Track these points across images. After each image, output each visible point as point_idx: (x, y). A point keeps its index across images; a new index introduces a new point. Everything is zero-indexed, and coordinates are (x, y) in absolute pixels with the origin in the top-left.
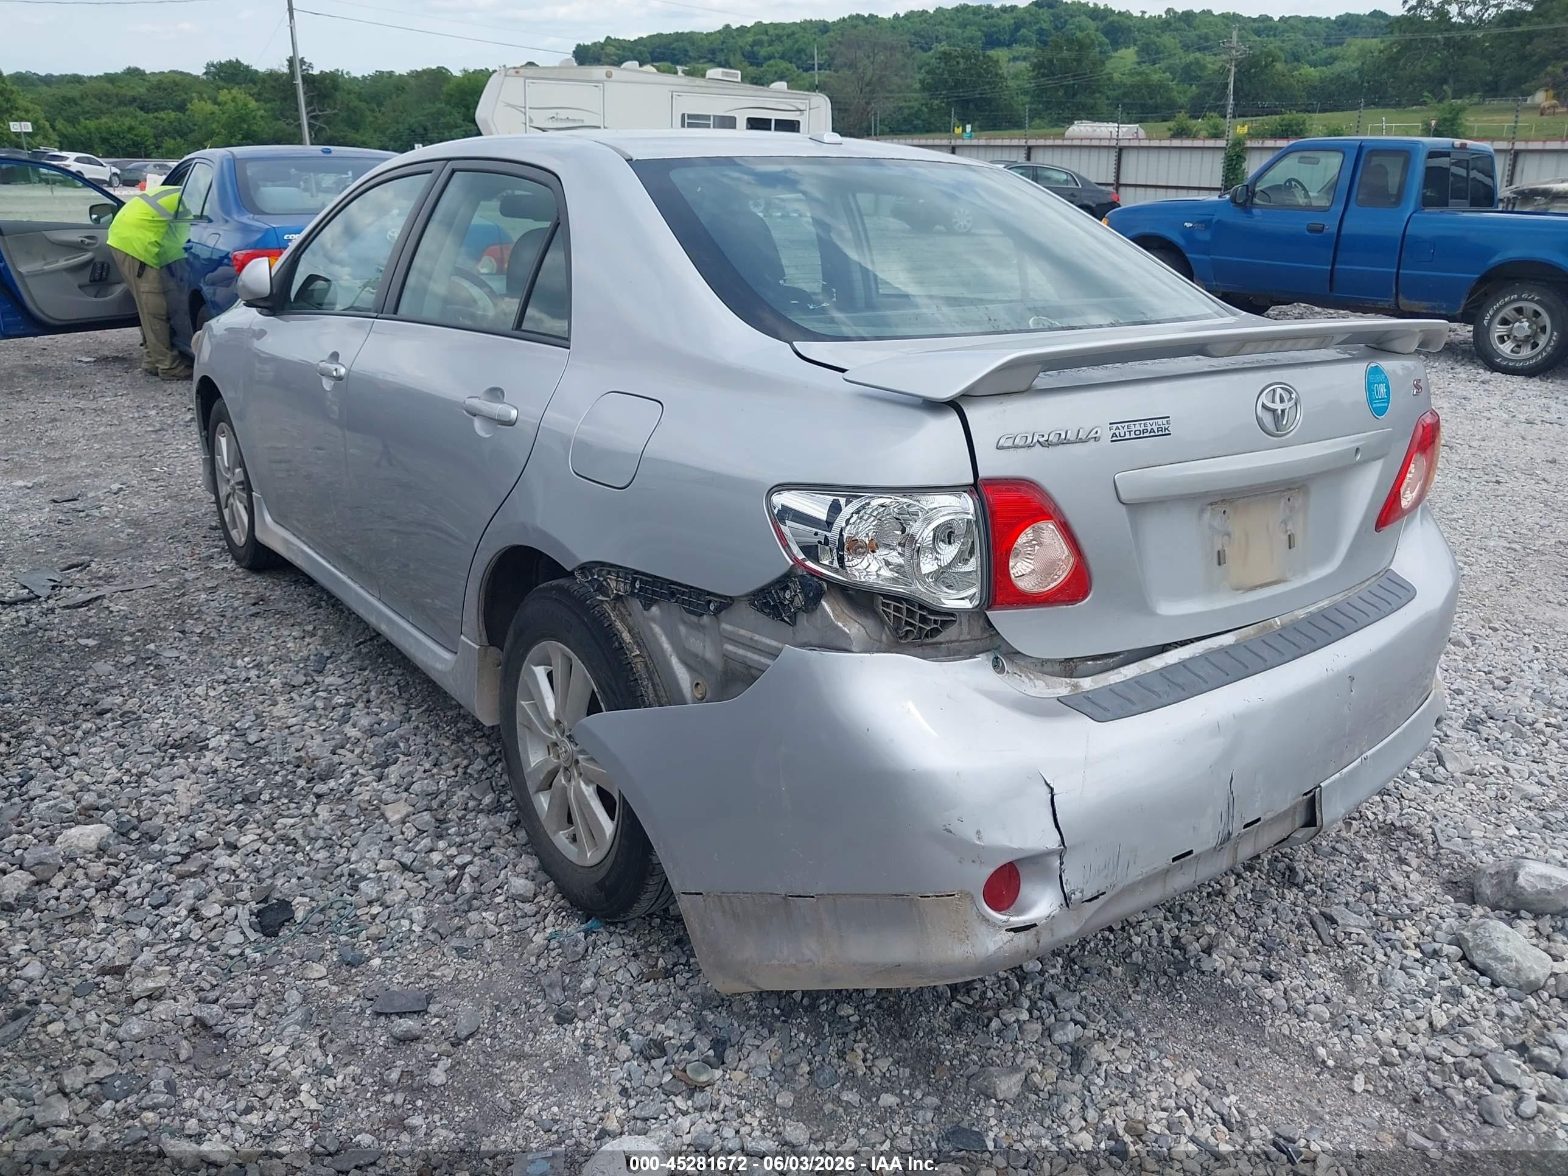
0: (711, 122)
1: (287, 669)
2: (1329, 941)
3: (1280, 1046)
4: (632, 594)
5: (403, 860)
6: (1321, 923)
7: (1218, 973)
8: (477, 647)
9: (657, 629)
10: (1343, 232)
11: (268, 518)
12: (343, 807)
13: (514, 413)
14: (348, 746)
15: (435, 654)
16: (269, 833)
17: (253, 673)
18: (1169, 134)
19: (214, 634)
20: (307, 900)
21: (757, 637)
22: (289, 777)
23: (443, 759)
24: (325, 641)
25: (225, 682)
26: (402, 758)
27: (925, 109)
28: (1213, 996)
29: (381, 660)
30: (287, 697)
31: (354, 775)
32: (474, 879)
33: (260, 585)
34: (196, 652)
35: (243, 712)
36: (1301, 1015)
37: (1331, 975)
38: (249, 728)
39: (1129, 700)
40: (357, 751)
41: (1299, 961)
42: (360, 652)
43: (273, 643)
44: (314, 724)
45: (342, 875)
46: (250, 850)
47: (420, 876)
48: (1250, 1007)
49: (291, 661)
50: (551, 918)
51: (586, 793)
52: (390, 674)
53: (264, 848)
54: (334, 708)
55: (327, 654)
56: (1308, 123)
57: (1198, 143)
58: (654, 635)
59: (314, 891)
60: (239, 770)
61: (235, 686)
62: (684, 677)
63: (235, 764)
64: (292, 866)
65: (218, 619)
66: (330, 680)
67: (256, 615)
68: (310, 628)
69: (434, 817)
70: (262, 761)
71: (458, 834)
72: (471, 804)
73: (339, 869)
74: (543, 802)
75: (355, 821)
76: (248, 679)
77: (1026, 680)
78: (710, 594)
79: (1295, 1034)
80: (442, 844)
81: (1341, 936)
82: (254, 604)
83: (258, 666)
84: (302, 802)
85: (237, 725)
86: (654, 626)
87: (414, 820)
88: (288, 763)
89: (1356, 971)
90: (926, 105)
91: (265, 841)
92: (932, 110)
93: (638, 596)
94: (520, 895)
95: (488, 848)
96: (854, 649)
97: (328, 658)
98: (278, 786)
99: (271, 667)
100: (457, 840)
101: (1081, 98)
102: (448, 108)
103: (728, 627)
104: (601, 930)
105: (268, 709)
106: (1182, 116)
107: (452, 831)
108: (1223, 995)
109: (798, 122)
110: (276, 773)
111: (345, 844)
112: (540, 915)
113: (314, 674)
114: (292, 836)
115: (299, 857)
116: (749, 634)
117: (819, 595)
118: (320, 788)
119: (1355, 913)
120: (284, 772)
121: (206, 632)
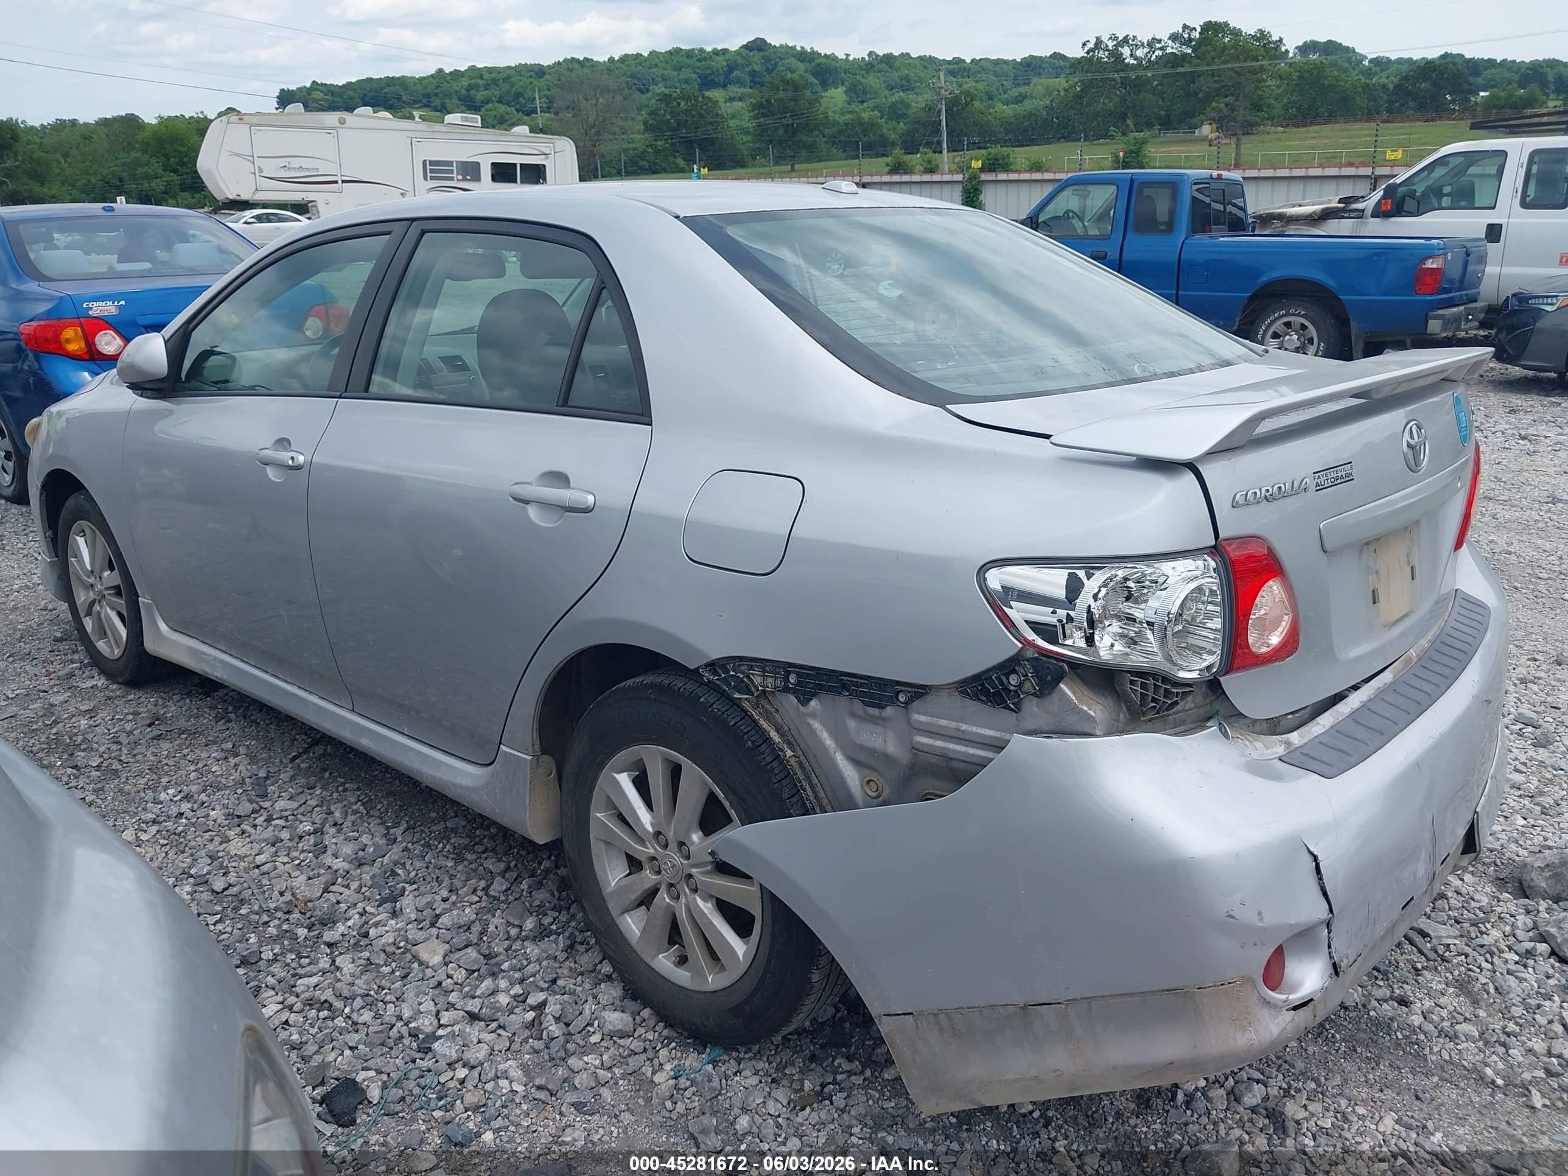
0: (454, 168)
1: (227, 798)
2: (1432, 955)
3: (1449, 1072)
4: (786, 690)
5: (468, 1009)
6: (1418, 939)
7: (1360, 1006)
8: (530, 758)
9: (816, 725)
10: (1124, 258)
11: (163, 627)
12: (366, 954)
13: (590, 499)
14: (340, 880)
15: (453, 768)
16: (292, 999)
17: (185, 807)
18: (887, 169)
19: (116, 766)
20: (372, 1073)
21: (964, 727)
22: (285, 927)
23: (457, 883)
24: (253, 759)
25: (154, 822)
26: (409, 888)
27: (650, 150)
28: (1365, 1031)
29: (327, 775)
30: (238, 830)
31: (361, 915)
32: (557, 1019)
33: (148, 702)
34: (102, 789)
35: (192, 855)
36: (1453, 1037)
37: (1451, 990)
38: (209, 873)
39: (1344, 752)
40: (354, 885)
41: (1416, 981)
42: (300, 770)
43: (192, 768)
44: (286, 859)
45: (402, 1037)
46: (277, 1023)
47: (494, 1025)
48: (1405, 1037)
49: (226, 787)
50: (663, 1053)
51: (706, 911)
52: (345, 790)
53: (293, 1018)
54: (301, 837)
55: (262, 774)
56: (1012, 156)
57: (916, 178)
58: (813, 732)
59: (377, 1062)
60: (220, 927)
61: (169, 825)
62: (851, 775)
63: (212, 920)
64: (336, 1034)
65: (114, 747)
66: (280, 804)
67: (158, 738)
68: (229, 745)
69: (479, 952)
70: (243, 911)
71: (513, 968)
72: (514, 932)
73: (395, 1029)
74: (632, 925)
75: (386, 970)
76: (181, 815)
77: (1247, 743)
78: (898, 683)
79: (1456, 1057)
80: (503, 984)
81: (1441, 950)
82: (150, 725)
83: (188, 797)
84: (312, 955)
85: (193, 872)
86: (812, 722)
87: (458, 959)
88: (276, 909)
89: (1469, 983)
90: (651, 146)
91: (290, 1008)
92: (657, 151)
93: (794, 691)
94: (619, 1031)
95: (554, 981)
96: (1098, 733)
97: (267, 778)
98: (274, 940)
99: (203, 797)
100: (516, 976)
101: (801, 137)
102: (145, 158)
103: (923, 718)
104: (725, 1057)
105: (221, 848)
106: (897, 151)
107: (505, 966)
108: (1374, 1029)
109: (544, 166)
110: (266, 923)
111: (388, 998)
112: (650, 1051)
113: (258, 800)
114: (323, 999)
115: (340, 1022)
116: (953, 725)
117: (1059, 677)
118: (329, 936)
119: (1438, 922)
120: (276, 922)
121: (105, 764)
